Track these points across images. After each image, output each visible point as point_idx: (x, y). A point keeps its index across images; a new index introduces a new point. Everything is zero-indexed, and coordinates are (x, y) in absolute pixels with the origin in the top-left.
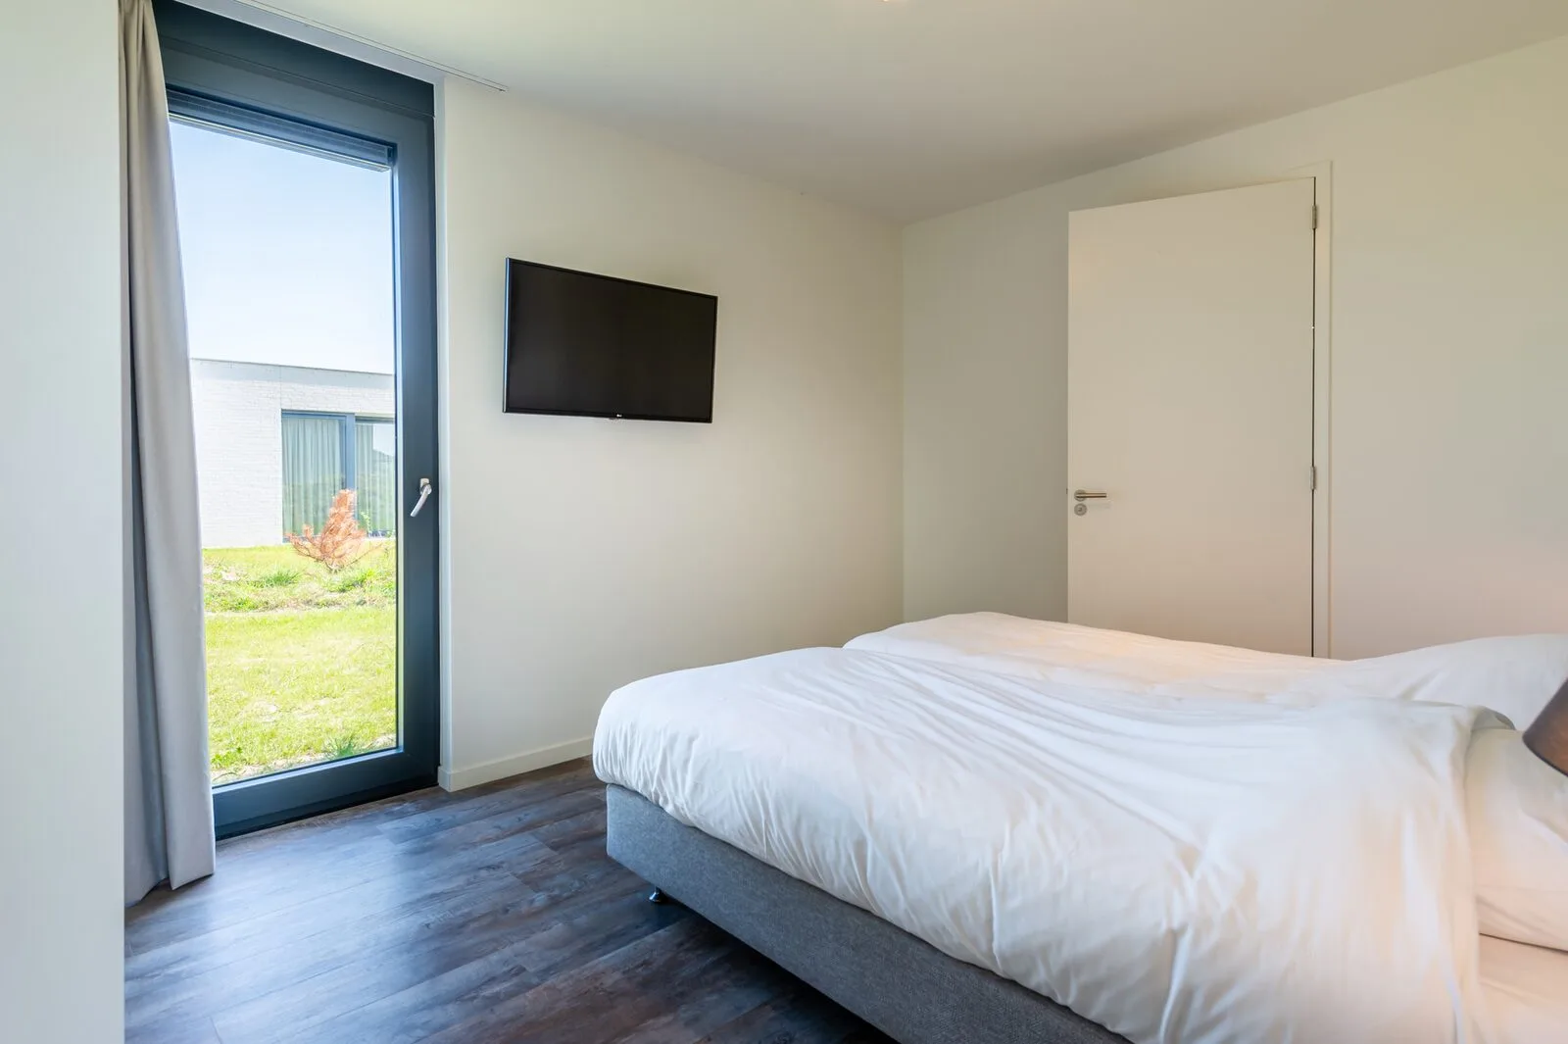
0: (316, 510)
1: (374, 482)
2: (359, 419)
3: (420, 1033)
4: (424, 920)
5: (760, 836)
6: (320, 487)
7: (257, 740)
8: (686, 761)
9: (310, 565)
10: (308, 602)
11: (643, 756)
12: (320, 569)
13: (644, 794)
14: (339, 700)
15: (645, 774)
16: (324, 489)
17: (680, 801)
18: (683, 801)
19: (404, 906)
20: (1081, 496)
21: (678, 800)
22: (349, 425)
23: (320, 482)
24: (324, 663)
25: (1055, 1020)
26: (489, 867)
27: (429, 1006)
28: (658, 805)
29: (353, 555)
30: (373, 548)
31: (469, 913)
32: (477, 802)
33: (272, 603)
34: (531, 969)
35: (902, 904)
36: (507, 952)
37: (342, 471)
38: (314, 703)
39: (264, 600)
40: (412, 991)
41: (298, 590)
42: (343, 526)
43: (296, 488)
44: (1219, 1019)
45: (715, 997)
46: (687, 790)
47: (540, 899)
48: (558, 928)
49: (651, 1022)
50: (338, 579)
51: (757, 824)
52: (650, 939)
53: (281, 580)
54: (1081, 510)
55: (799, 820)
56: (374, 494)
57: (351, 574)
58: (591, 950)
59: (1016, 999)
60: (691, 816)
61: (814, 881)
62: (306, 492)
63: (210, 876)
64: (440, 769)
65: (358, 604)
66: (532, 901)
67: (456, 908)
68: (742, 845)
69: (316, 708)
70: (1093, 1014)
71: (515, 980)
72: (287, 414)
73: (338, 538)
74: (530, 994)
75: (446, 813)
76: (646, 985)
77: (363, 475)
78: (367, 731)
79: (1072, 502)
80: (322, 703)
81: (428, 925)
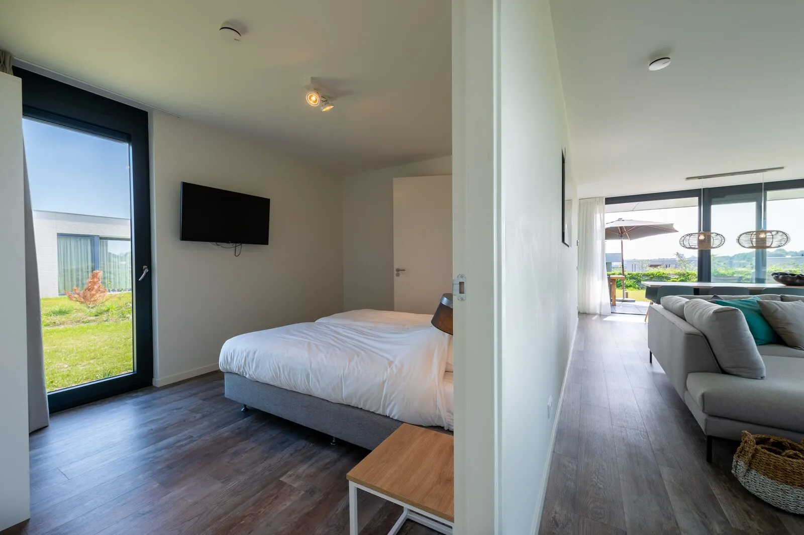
0: (78, 280)
1: (110, 267)
2: (101, 238)
3: (151, 459)
4: (150, 428)
5: (277, 377)
6: (80, 270)
7: (60, 378)
8: (253, 360)
9: (77, 305)
10: (78, 321)
11: (238, 360)
12: (83, 307)
13: (238, 373)
14: (100, 360)
15: (238, 366)
16: (82, 271)
17: (251, 373)
18: (252, 372)
19: (141, 425)
20: (398, 270)
21: (250, 373)
22: (96, 242)
23: (80, 267)
24: (91, 346)
25: (358, 412)
26: (177, 409)
27: (155, 452)
28: (243, 376)
29: (101, 300)
30: (112, 297)
31: (169, 424)
32: (171, 389)
33: (57, 322)
34: (195, 436)
35: (319, 390)
36: (186, 432)
37: (92, 262)
38: (88, 362)
39: (53, 321)
40: (147, 449)
41: (73, 316)
42: (96, 287)
43: (66, 270)
44: (393, 400)
45: (263, 434)
46: (254, 367)
47: (198, 416)
48: (206, 423)
49: (240, 443)
50: (94, 311)
51: (276, 374)
52: (241, 421)
53: (61, 312)
54: (398, 275)
55: (290, 372)
56: (110, 273)
57: (102, 308)
58: (219, 427)
59: (349, 409)
60: (255, 377)
61: (294, 390)
62: (71, 271)
63: (47, 426)
64: (154, 379)
65: (105, 321)
66: (195, 417)
67: (163, 423)
68: (272, 383)
69: (89, 364)
70: (366, 409)
71: (189, 440)
72: (60, 235)
73: (93, 292)
74: (195, 443)
75: (157, 394)
76: (238, 434)
77: (104, 264)
78: (116, 370)
79: (395, 272)
80: (92, 361)
81: (152, 429)
